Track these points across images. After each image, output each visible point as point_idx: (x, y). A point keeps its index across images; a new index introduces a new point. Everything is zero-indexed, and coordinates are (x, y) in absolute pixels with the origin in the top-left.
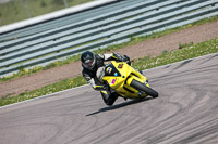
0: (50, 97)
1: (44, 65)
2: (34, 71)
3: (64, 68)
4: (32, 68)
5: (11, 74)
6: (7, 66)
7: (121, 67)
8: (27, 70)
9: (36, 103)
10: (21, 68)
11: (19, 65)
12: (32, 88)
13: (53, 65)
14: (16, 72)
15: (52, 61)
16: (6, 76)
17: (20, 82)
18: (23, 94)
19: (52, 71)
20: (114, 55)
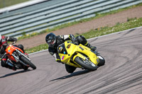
4: (31, 33)
7: (69, 47)
10: (24, 33)
12: (31, 46)
15: (44, 29)
20: (70, 36)
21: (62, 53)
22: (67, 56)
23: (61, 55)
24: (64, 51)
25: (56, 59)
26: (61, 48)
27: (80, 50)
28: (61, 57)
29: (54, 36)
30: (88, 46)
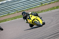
0: (50, 12)
1: (48, 3)
2: (45, 5)
3: (53, 4)
4: (45, 4)
5: (39, 5)
6: (38, 3)
7: (31, 17)
8: (43, 4)
9: (46, 13)
10: (42, 4)
11: (41, 3)
12: (44, 9)
13: (50, 3)
14: (40, 5)
15: (50, 2)
16: (38, 6)
17: (41, 7)
18: (42, 11)
19: (50, 5)
20: (32, 13)
21: (29, 19)
22: (31, 20)
23: (28, 20)
24: (30, 18)
25: (26, 22)
26: (28, 17)
27: (36, 18)
28: (28, 21)
29: (25, 13)
30: (39, 17)
